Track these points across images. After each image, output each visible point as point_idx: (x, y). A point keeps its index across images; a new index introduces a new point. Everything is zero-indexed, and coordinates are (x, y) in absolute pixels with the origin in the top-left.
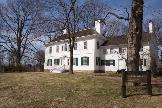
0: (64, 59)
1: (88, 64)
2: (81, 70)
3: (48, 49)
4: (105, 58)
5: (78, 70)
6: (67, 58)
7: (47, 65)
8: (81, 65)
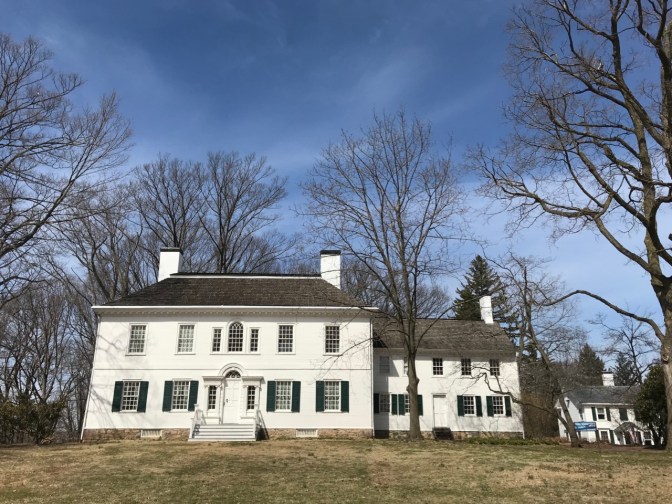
0: (226, 385)
1: (345, 408)
2: (314, 430)
3: (122, 335)
4: (387, 387)
5: (299, 430)
6: (245, 380)
7: (110, 408)
8: (317, 410)
